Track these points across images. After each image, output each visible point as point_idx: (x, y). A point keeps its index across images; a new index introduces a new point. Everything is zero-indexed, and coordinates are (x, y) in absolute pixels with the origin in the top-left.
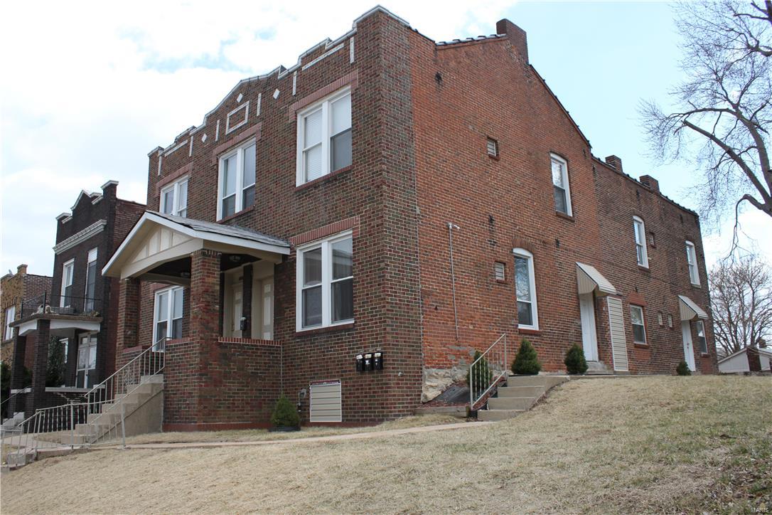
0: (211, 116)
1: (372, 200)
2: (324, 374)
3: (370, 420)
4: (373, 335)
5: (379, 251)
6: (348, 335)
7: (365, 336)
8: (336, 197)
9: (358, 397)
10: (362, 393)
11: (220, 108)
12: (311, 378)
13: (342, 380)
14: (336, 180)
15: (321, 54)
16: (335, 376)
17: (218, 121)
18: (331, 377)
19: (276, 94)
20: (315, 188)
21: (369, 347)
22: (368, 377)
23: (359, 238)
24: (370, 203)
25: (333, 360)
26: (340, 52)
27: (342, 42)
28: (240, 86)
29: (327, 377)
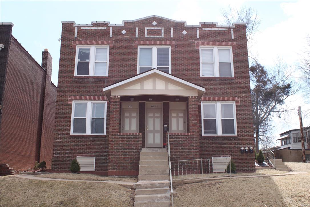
0: (128, 23)
1: (245, 93)
2: (221, 153)
3: (246, 171)
4: (248, 141)
5: (250, 112)
6: (234, 139)
7: (244, 141)
8: (226, 87)
9: (240, 162)
10: (242, 161)
11: (137, 22)
12: (213, 154)
13: (231, 156)
14: (226, 80)
15: (213, 27)
16: (228, 154)
17: (137, 28)
18: (225, 154)
19: (185, 32)
20: (214, 80)
21: (246, 145)
22: (245, 156)
23: (239, 105)
24: (244, 94)
25: (226, 148)
26: (225, 32)
27: (226, 28)
28: (153, 17)
29: (223, 155)
